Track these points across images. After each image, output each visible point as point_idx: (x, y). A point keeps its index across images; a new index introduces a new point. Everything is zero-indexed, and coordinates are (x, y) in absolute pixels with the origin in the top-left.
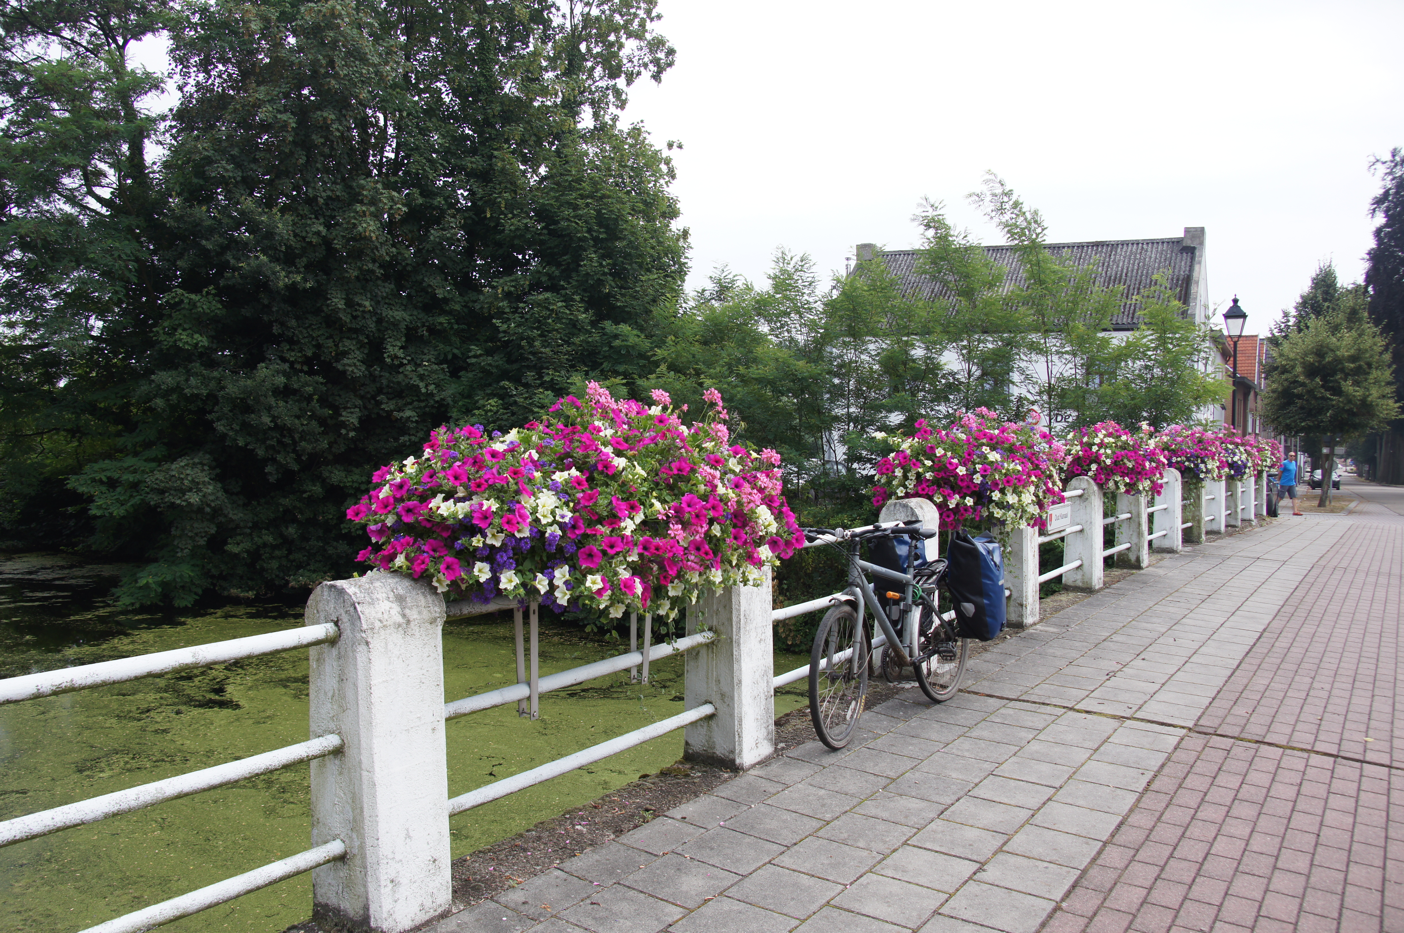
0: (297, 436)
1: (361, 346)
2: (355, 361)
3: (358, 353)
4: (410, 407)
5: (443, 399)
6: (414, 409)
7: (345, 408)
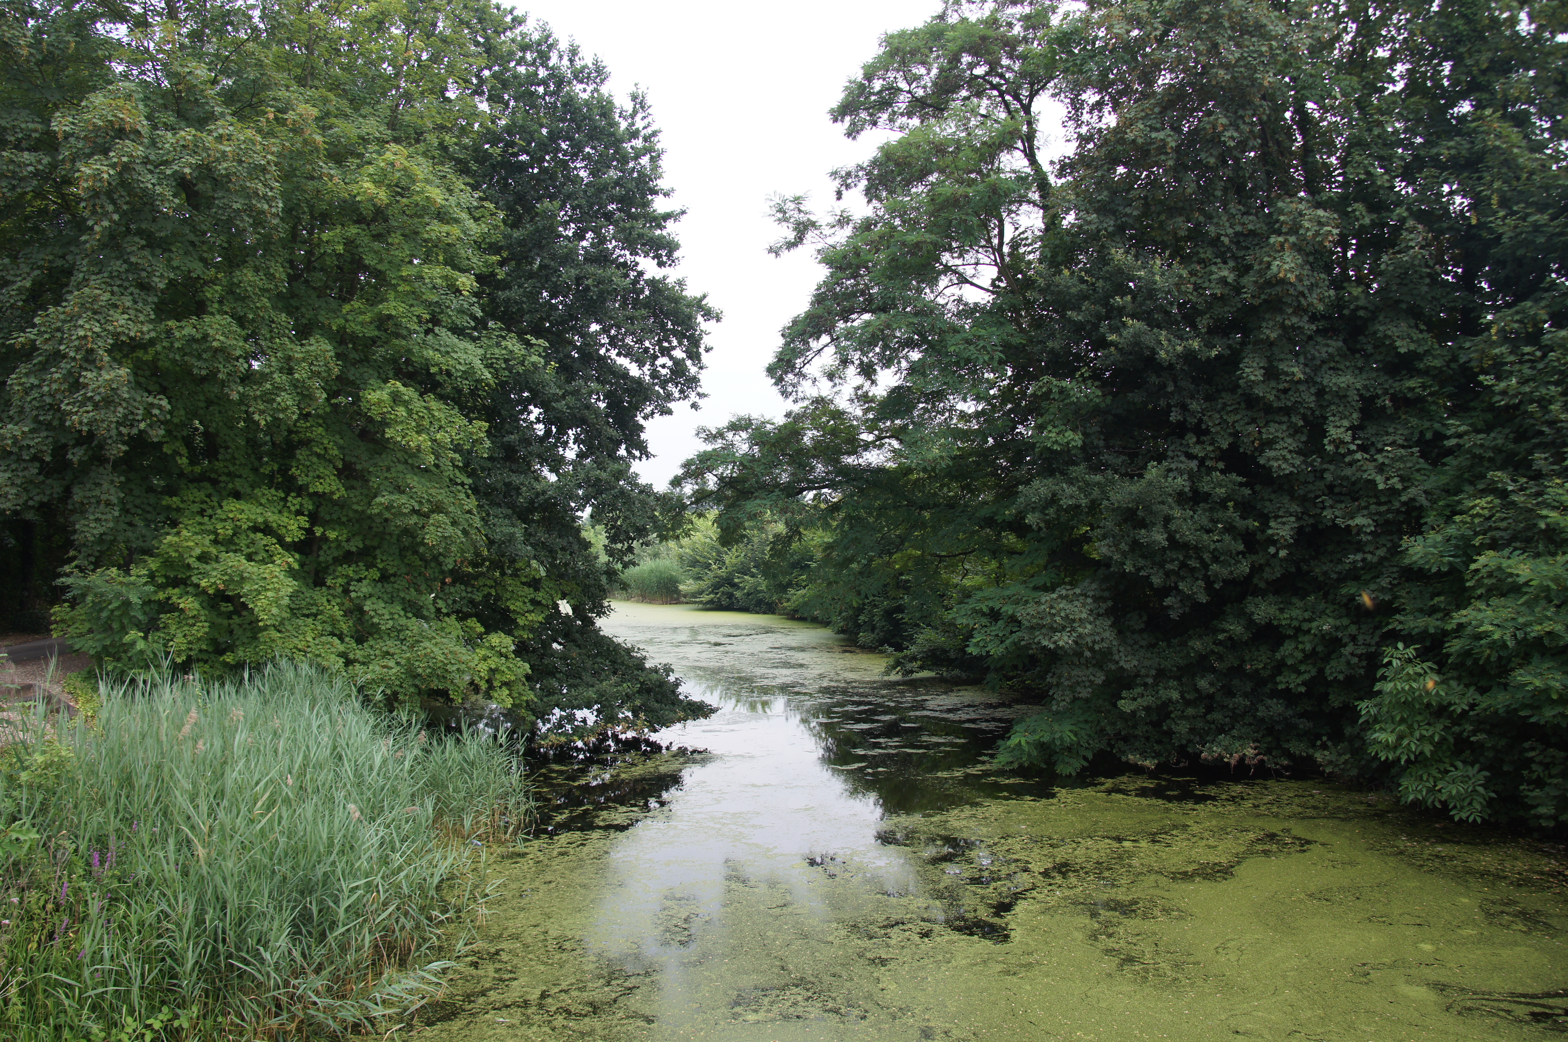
0: (1206, 556)
1: (1296, 431)
2: (1285, 452)
3: (1290, 441)
4: (1365, 512)
5: (1413, 500)
6: (1370, 515)
7: (1276, 517)
